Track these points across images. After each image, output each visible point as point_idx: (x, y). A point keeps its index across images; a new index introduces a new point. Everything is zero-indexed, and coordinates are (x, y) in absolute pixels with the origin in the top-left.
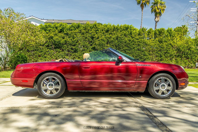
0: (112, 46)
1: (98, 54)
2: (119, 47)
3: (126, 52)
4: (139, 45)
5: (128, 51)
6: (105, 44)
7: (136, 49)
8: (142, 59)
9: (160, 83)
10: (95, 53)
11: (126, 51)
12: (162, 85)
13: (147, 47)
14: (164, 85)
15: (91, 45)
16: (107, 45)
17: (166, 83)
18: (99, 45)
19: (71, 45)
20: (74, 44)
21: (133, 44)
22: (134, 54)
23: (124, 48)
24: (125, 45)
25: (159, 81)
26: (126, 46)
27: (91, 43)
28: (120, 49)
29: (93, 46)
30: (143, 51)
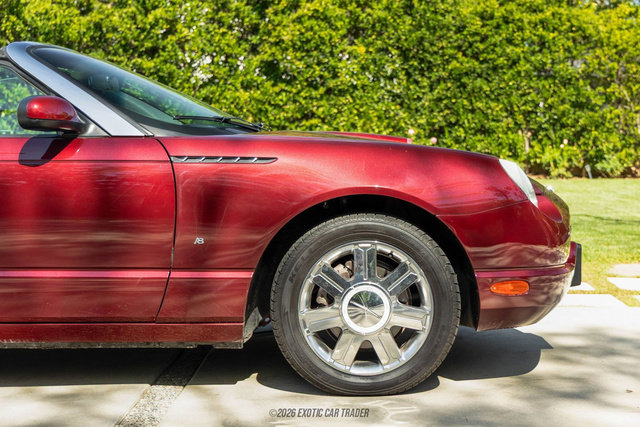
0: (379, 50)
1: (295, 101)
2: (422, 61)
3: (464, 86)
4: (543, 44)
5: (479, 82)
6: (336, 40)
7: (523, 66)
8: (563, 126)
9: (346, 286)
10: (278, 94)
11: (465, 80)
12: (357, 299)
13: (589, 57)
14: (374, 295)
15: (254, 50)
16: (350, 48)
17: (386, 284)
18: (303, 46)
19: (135, 49)
20: (148, 44)
21: (510, 41)
22: (513, 99)
23: (454, 64)
24: (459, 48)
25: (340, 269)
26: (465, 55)
27: (255, 39)
28: (430, 69)
29: (267, 53)
30: (567, 82)
